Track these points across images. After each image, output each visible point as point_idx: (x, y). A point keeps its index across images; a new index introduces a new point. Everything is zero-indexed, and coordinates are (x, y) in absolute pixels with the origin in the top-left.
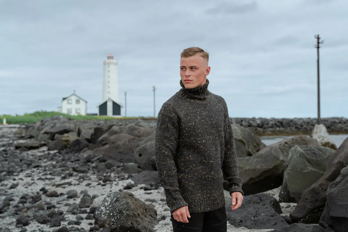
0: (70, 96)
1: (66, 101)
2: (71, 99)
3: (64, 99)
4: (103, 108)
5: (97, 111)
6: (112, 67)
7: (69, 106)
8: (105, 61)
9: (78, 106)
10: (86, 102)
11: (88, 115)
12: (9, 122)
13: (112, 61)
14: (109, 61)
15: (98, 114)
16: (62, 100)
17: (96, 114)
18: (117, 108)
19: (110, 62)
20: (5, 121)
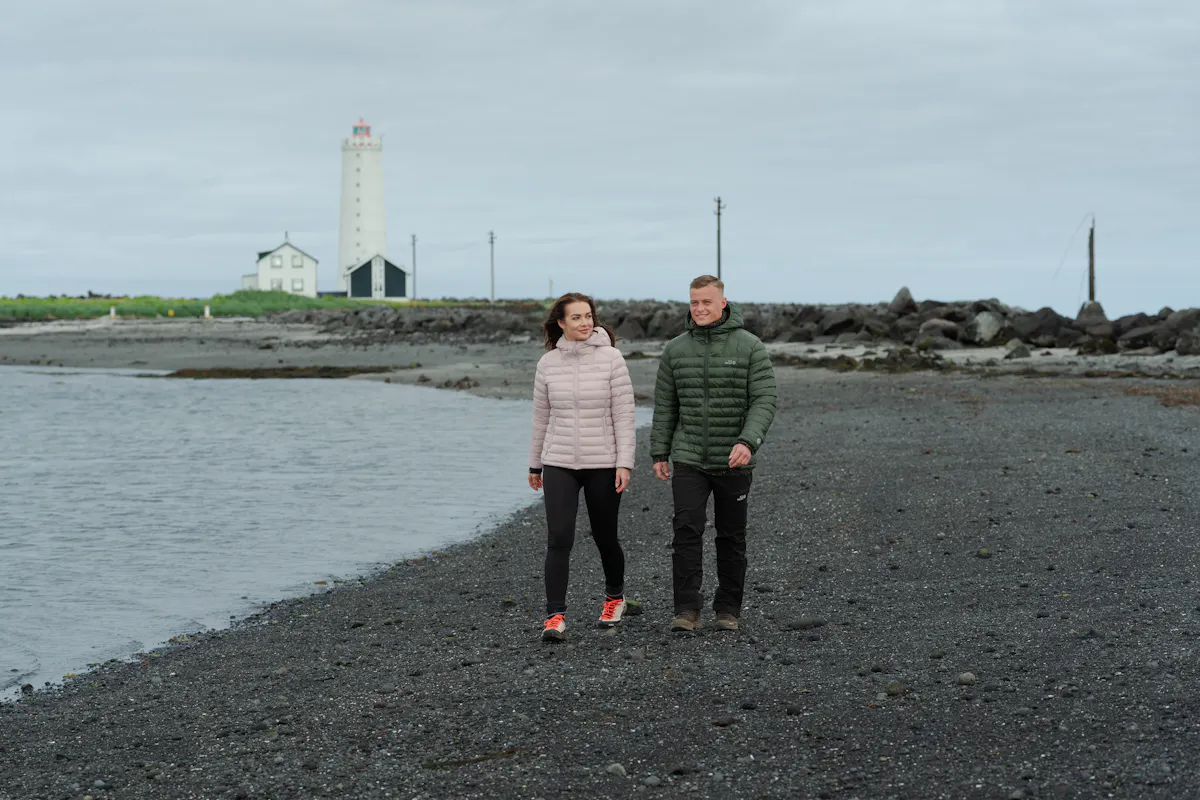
0: (278, 249)
1: (267, 260)
2: (280, 257)
3: (262, 255)
4: (361, 278)
5: (345, 286)
6: (366, 155)
7: (277, 274)
8: (347, 142)
9: (297, 274)
10: (317, 262)
11: (320, 295)
12: (216, 314)
13: (366, 140)
14: (358, 140)
15: (349, 294)
16: (257, 257)
17: (344, 294)
18: (396, 279)
19: (362, 144)
20: (207, 312)
